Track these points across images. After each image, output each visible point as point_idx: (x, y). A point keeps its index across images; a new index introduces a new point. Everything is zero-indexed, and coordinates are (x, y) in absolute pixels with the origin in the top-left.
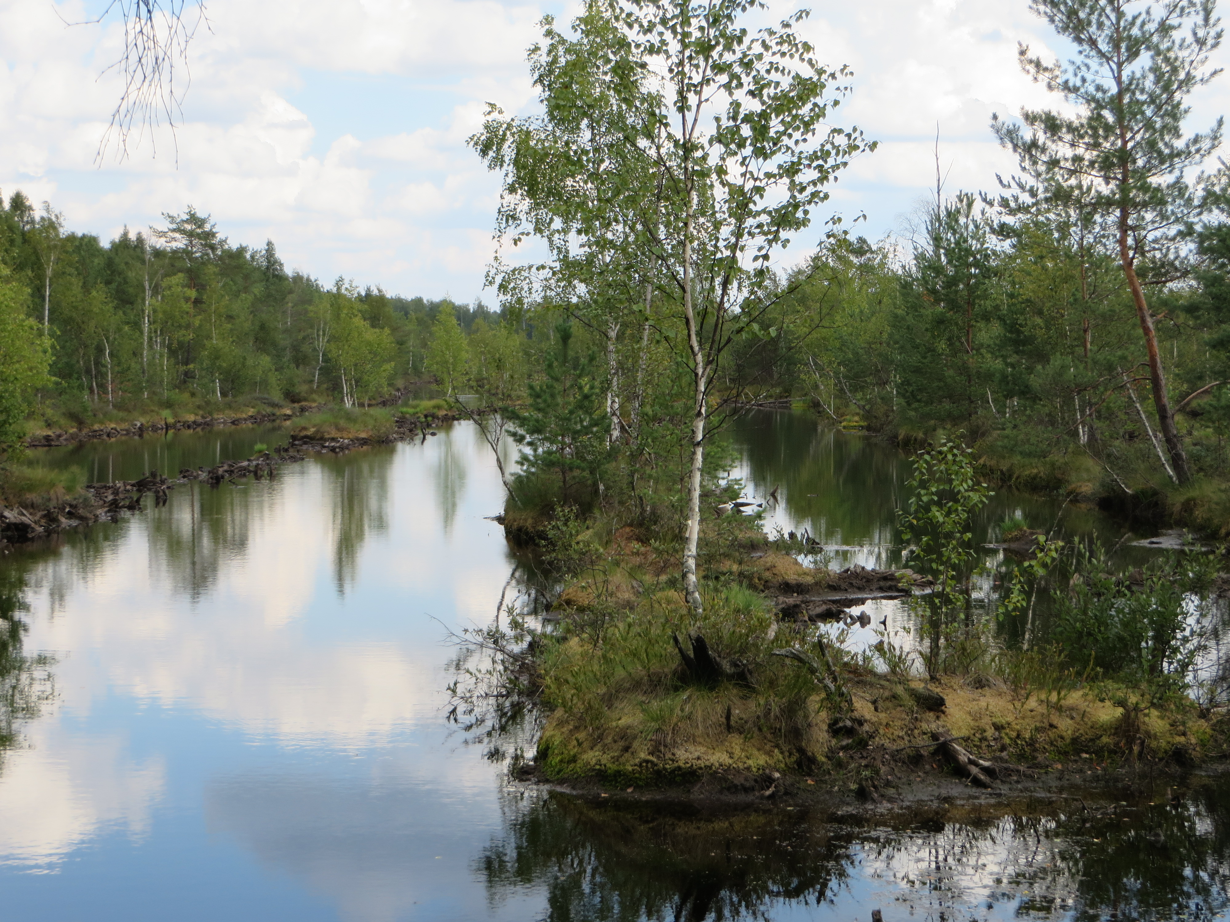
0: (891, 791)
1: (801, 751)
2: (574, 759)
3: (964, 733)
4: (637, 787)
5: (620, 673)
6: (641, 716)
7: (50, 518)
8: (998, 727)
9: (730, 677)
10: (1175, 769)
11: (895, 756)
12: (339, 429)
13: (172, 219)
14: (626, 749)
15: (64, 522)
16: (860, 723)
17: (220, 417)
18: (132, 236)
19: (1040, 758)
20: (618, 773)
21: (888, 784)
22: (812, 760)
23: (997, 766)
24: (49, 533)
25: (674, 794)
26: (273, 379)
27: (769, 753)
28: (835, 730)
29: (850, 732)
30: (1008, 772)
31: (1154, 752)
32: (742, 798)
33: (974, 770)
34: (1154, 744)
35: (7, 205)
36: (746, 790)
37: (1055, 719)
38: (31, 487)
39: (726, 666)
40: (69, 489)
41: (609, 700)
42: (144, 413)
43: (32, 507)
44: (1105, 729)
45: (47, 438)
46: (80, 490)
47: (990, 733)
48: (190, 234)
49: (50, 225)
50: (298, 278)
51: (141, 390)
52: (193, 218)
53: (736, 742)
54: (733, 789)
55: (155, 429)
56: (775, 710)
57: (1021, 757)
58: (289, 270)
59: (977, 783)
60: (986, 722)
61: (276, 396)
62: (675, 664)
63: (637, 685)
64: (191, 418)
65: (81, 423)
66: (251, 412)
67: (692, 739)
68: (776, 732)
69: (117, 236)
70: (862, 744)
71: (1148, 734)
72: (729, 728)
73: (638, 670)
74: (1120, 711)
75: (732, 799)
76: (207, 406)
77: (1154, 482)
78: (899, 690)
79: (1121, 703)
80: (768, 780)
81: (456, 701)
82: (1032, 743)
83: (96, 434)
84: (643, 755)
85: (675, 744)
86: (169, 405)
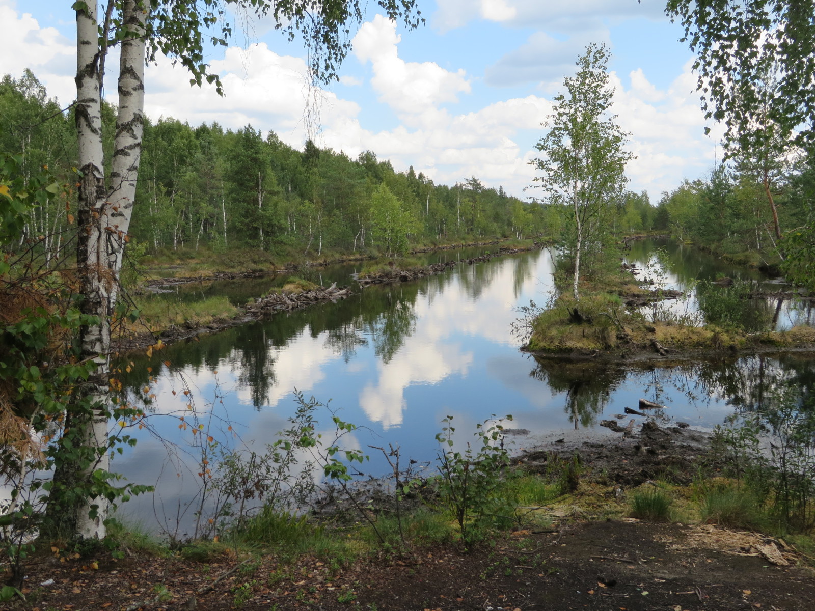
0: (633, 356)
1: (606, 343)
2: (537, 345)
3: (661, 339)
4: (554, 353)
5: (552, 320)
6: (557, 332)
7: (415, 274)
8: (672, 338)
9: (586, 321)
10: (730, 352)
11: (637, 346)
12: (514, 246)
13: (467, 180)
14: (552, 342)
15: (419, 275)
16: (627, 336)
17: (480, 243)
18: (459, 185)
19: (685, 347)
20: (549, 349)
21: (633, 354)
22: (610, 346)
23: (669, 350)
24: (415, 279)
25: (565, 356)
26: (498, 230)
27: (596, 344)
28: (618, 337)
29: (622, 338)
30: (672, 352)
31: (724, 346)
32: (586, 357)
33: (661, 350)
34: (724, 344)
35: (417, 177)
36: (587, 355)
37: (691, 336)
38: (410, 265)
39: (584, 317)
40: (422, 266)
41: (549, 328)
42: (456, 241)
43: (410, 271)
44: (708, 339)
45: (424, 250)
46: (426, 265)
47: (670, 339)
48: (473, 185)
49: (431, 182)
50: (512, 198)
51: (455, 234)
52: (474, 179)
53: (585, 340)
54: (583, 354)
55: (459, 247)
56: (598, 331)
57: (680, 347)
58: (508, 195)
59: (662, 354)
60: (668, 336)
61: (499, 236)
62: (569, 316)
63: (557, 323)
64: (471, 243)
65: (435, 245)
66: (490, 241)
67: (572, 339)
68: (598, 338)
69: (454, 185)
70: (627, 342)
71: (722, 341)
72: (584, 336)
73: (557, 319)
74: (712, 334)
75: (582, 357)
76: (476, 239)
77: (777, 262)
78: (641, 326)
79: (713, 331)
80: (594, 352)
81: (513, 328)
82: (683, 343)
83: (439, 248)
84: (557, 344)
85: (566, 341)
86: (464, 239)
